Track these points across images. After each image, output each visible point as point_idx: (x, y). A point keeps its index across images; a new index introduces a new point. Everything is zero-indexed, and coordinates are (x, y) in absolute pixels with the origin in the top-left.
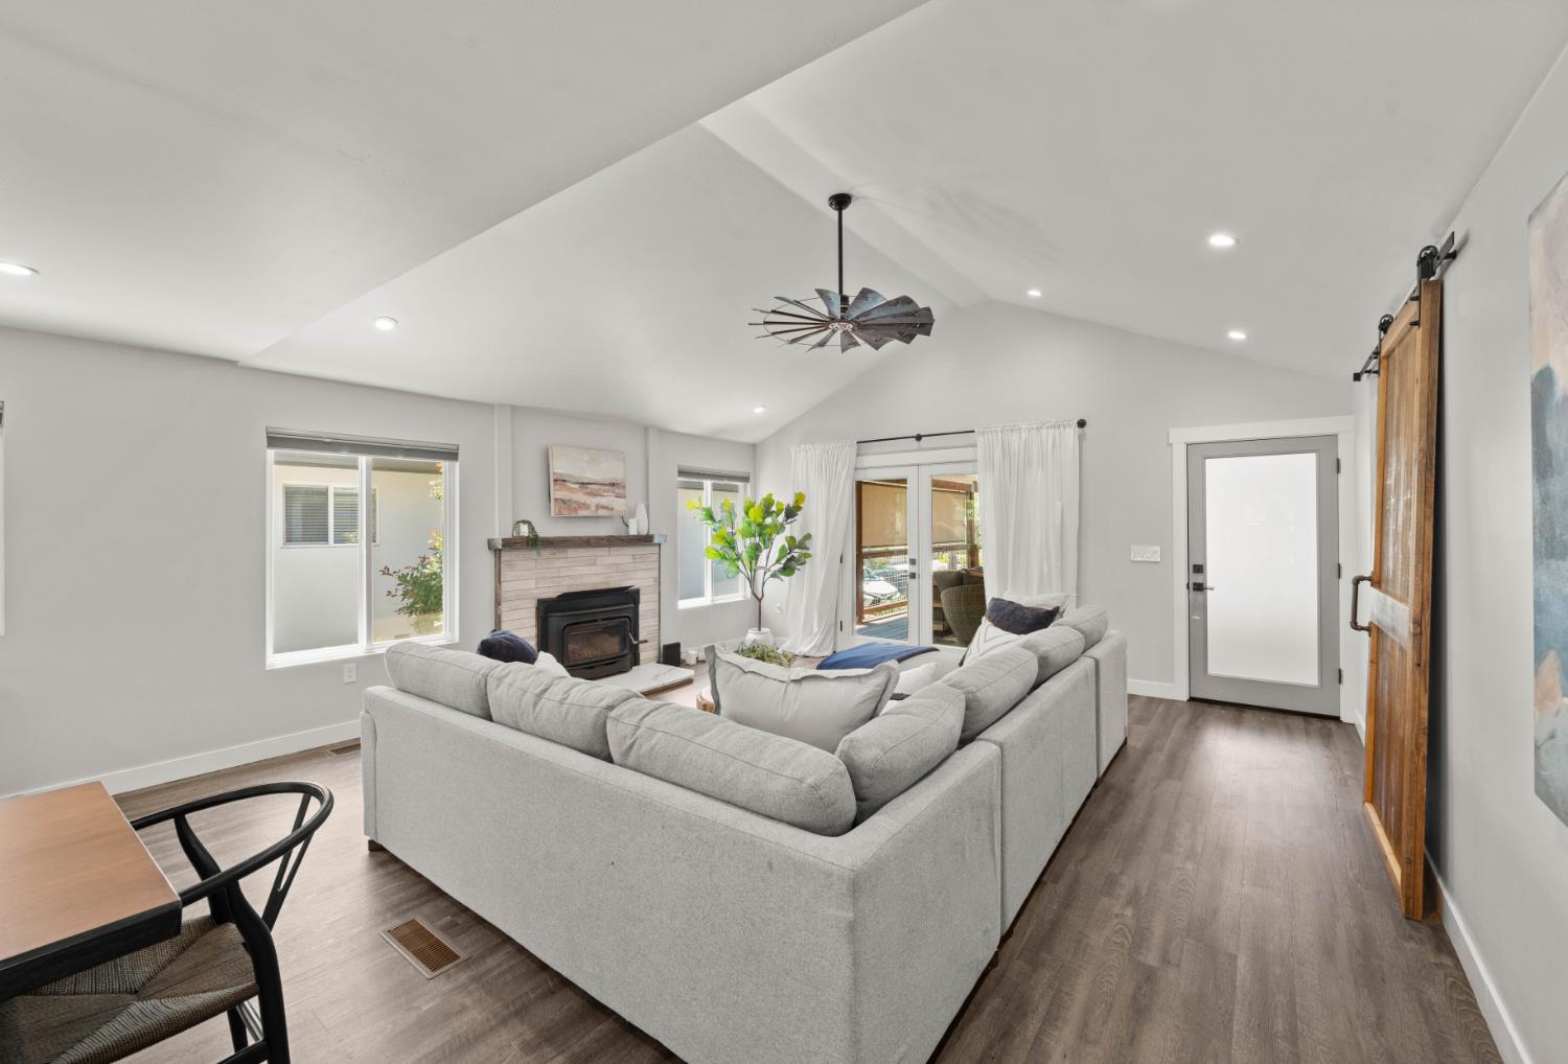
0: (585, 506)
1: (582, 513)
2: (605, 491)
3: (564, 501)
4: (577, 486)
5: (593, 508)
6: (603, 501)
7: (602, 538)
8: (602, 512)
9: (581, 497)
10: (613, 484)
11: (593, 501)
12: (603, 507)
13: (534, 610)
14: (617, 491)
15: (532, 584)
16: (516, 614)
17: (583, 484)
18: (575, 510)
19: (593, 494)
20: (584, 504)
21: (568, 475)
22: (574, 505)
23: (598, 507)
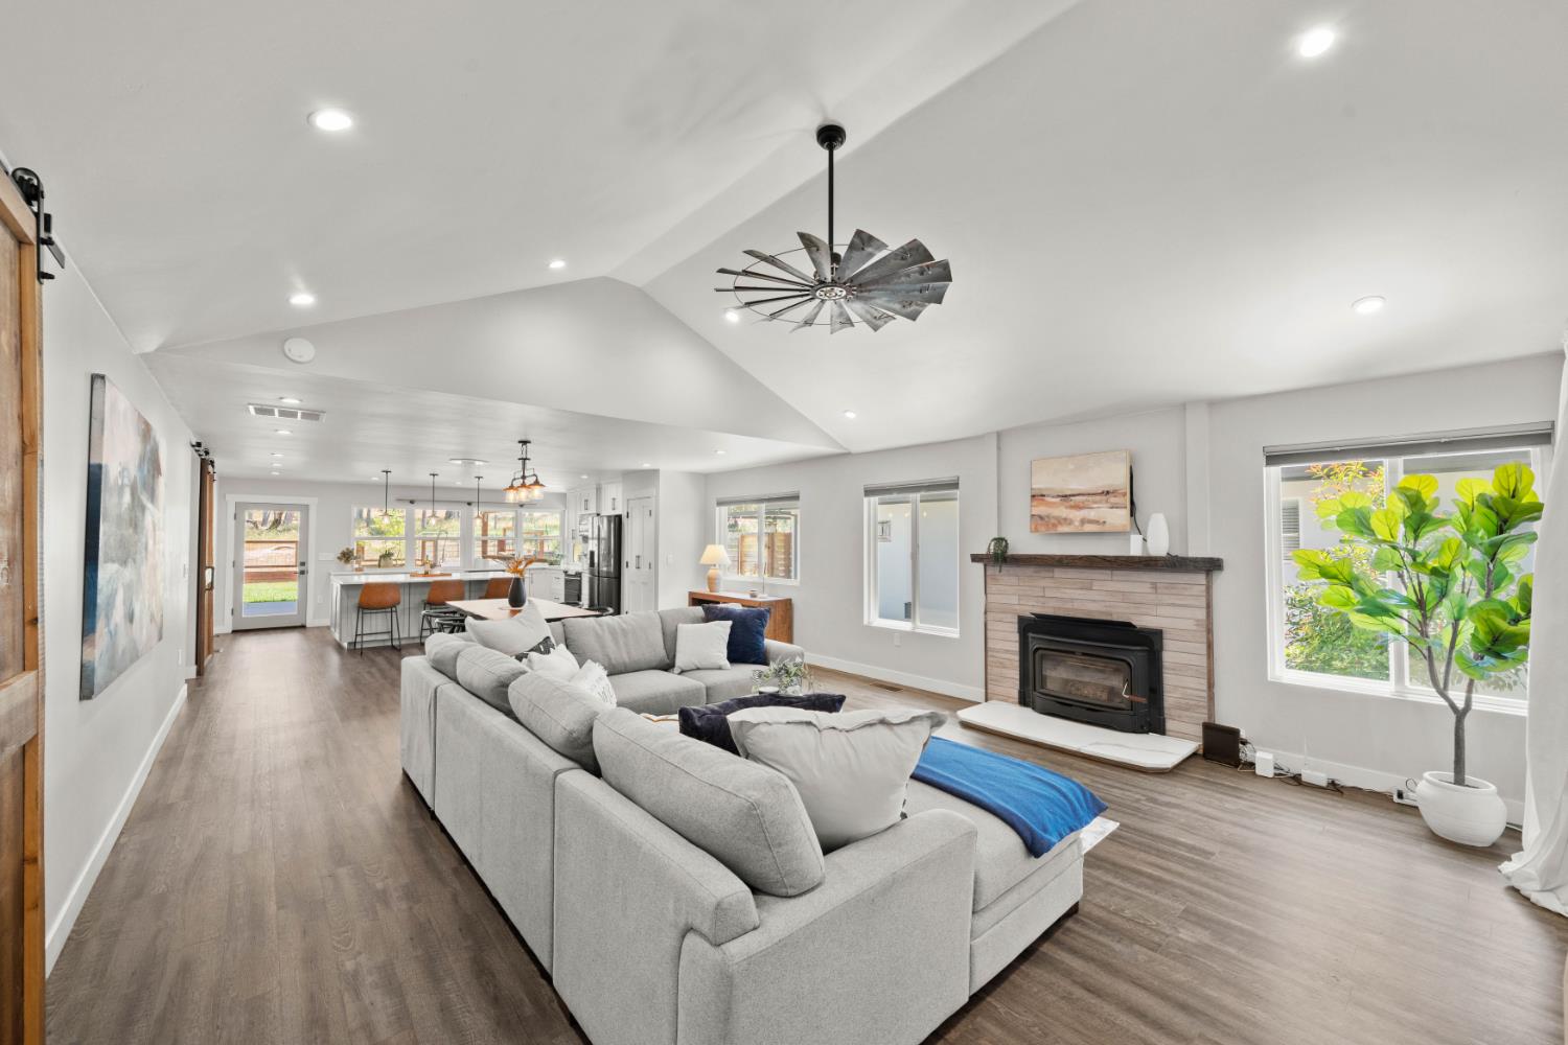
0: (1067, 521)
1: (1061, 529)
2: (1095, 502)
3: (1041, 518)
4: (1058, 500)
5: (1077, 524)
6: (1092, 514)
7: (1081, 558)
8: (1088, 528)
9: (1062, 512)
10: (1108, 492)
11: (1076, 515)
12: (1091, 522)
13: (1016, 626)
14: (1113, 500)
15: (1014, 600)
16: (1001, 626)
17: (1066, 496)
18: (1054, 526)
19: (1078, 507)
20: (1065, 519)
21: (1047, 489)
22: (1053, 521)
23: (1083, 522)
